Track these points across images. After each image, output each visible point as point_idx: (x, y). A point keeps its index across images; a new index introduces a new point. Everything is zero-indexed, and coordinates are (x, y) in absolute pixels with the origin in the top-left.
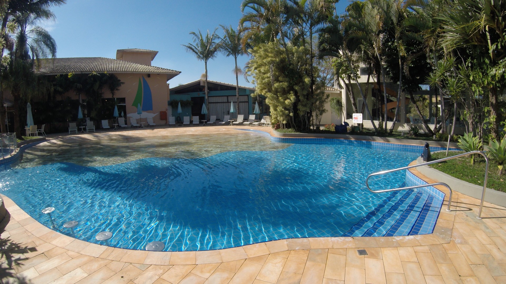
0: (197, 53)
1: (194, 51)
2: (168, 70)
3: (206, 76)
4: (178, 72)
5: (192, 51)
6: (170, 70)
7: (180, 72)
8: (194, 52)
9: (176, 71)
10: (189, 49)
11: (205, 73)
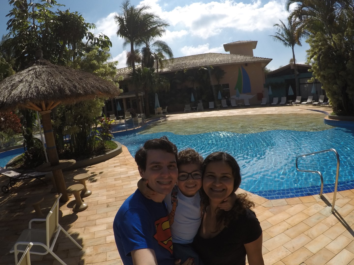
0: (284, 41)
1: (281, 39)
2: (262, 58)
3: (294, 60)
4: (270, 59)
5: (279, 40)
6: (263, 58)
7: (272, 59)
8: (281, 41)
9: (268, 59)
10: (276, 38)
11: (292, 57)
